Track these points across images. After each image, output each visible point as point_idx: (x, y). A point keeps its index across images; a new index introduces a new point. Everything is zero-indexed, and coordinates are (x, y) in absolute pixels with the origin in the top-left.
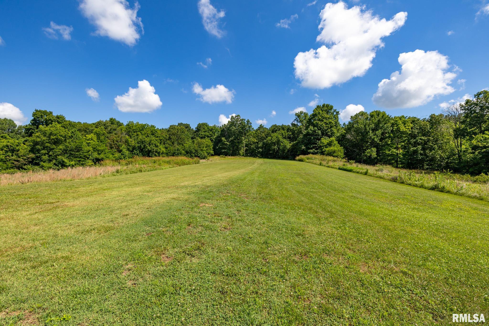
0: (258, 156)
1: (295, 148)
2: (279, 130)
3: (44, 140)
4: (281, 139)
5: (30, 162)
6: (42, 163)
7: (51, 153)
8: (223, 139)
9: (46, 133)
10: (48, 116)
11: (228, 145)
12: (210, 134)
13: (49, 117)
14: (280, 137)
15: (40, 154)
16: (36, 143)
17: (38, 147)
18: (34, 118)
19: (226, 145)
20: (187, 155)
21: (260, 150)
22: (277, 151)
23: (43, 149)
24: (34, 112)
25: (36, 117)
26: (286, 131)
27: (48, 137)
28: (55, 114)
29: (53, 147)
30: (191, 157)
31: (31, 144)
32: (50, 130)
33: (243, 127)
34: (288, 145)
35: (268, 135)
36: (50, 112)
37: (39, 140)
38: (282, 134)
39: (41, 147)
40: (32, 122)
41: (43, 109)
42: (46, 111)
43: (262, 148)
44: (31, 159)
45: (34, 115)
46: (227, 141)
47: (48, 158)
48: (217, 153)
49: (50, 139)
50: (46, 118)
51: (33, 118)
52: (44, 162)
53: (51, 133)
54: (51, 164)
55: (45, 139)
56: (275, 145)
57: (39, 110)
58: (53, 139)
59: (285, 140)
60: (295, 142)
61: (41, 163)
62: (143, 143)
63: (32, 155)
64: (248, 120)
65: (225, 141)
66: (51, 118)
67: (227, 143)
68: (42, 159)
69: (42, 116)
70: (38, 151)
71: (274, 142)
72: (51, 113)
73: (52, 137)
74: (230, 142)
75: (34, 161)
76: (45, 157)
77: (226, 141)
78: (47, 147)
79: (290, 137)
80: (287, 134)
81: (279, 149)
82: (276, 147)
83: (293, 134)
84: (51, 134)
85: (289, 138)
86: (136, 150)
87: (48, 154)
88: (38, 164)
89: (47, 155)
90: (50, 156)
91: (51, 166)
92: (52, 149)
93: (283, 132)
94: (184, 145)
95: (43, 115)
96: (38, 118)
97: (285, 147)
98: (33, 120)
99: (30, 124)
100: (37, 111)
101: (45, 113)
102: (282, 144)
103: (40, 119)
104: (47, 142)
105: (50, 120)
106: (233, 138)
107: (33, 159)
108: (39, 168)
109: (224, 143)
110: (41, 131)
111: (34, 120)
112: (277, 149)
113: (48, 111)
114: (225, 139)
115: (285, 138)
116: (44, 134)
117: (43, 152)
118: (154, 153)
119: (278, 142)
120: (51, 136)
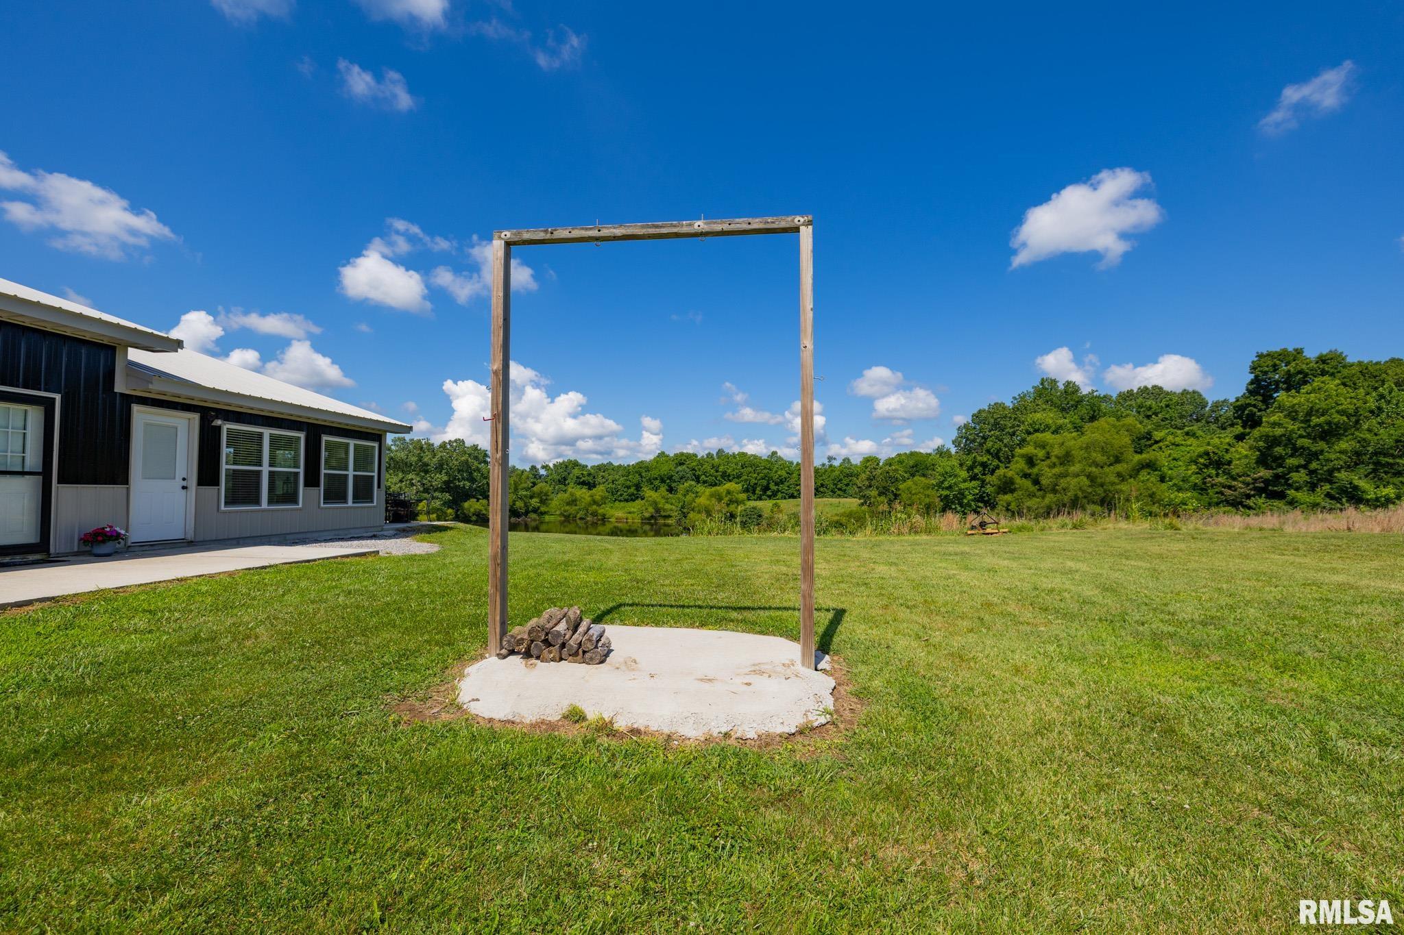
3: (1292, 431)
5: (1260, 492)
6: (1293, 491)
7: (1314, 465)
9: (1296, 412)
10: (1293, 364)
13: (1297, 364)
15: (1284, 467)
16: (1273, 441)
17: (1279, 450)
18: (1256, 377)
23: (1292, 456)
24: (1253, 362)
25: (1261, 371)
27: (1302, 422)
28: (1311, 353)
29: (1319, 448)
31: (1261, 444)
32: (1308, 402)
36: (1296, 350)
37: (1278, 431)
39: (1284, 450)
40: (1251, 387)
41: (1276, 348)
42: (1285, 350)
44: (1262, 482)
45: (1253, 369)
47: (1307, 478)
49: (1309, 426)
50: (1289, 371)
51: (1252, 376)
52: (1297, 489)
53: (1312, 408)
54: (1318, 497)
55: (1296, 427)
57: (1265, 352)
58: (1316, 425)
61: (1288, 492)
63: (1264, 473)
66: (1304, 367)
68: (1290, 481)
69: (1275, 368)
70: (1279, 460)
72: (1299, 352)
73: (1315, 420)
75: (1270, 488)
76: (1300, 477)
78: (1302, 447)
84: (1310, 413)
87: (1305, 467)
88: (1281, 496)
89: (1302, 471)
90: (1312, 473)
91: (1318, 500)
92: (1315, 455)
95: (1278, 362)
96: (1266, 373)
98: (1252, 383)
99: (1244, 394)
100: (1260, 356)
101: (1284, 356)
103: (1270, 375)
104: (1301, 436)
105: (1300, 372)
107: (1266, 482)
108: (1285, 505)
110: (1281, 408)
111: (1256, 381)
113: (1290, 349)
116: (1292, 414)
117: (1292, 462)
120: (1313, 418)
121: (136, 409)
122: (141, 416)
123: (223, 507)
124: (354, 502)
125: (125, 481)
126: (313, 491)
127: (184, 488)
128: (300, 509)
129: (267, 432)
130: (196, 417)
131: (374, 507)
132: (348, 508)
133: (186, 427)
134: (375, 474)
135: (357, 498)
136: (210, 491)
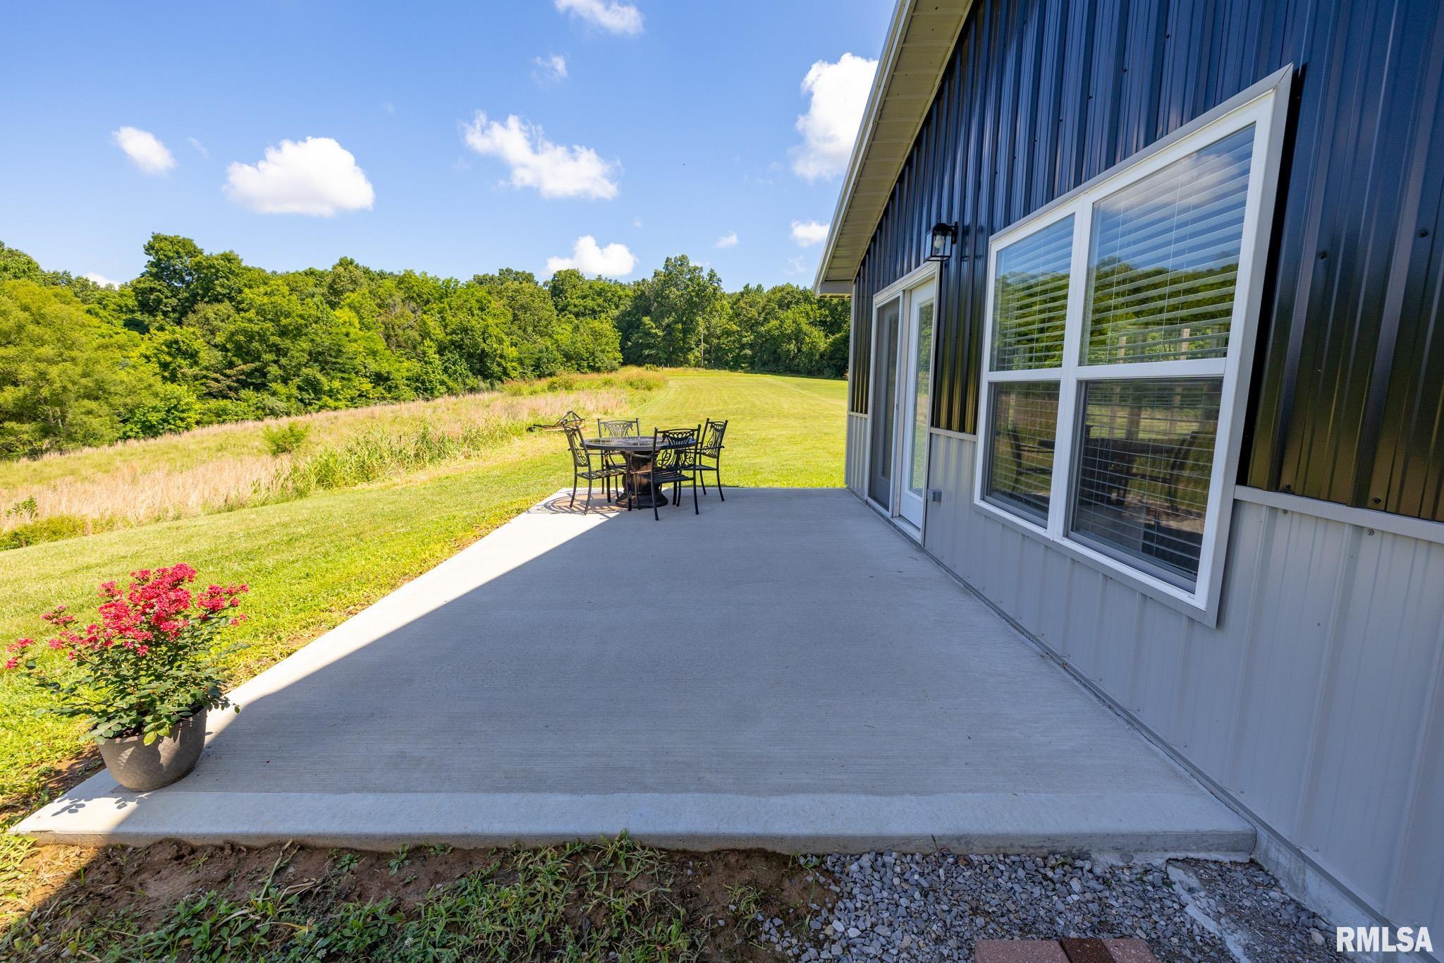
0: (742, 368)
1: (840, 349)
2: (797, 303)
4: (805, 327)
8: (646, 319)
11: (659, 336)
12: (599, 305)
14: (803, 321)
15: (261, 361)
18: (154, 259)
19: (653, 337)
20: (569, 364)
21: (748, 352)
22: (795, 356)
26: (815, 306)
30: (578, 370)
33: (699, 290)
34: (821, 341)
35: (769, 315)
38: (807, 314)
43: (751, 346)
45: (153, 250)
46: (656, 328)
48: (632, 357)
56: (789, 341)
59: (813, 329)
60: (838, 336)
62: (467, 334)
64: (712, 271)
65: (652, 327)
67: (657, 331)
71: (788, 335)
74: (663, 331)
77: (654, 326)
79: (826, 322)
80: (818, 314)
81: (799, 350)
82: (792, 346)
83: (832, 314)
85: (823, 323)
86: (450, 352)
93: (808, 308)
94: (555, 337)
97: (814, 346)
101: (181, 244)
102: (807, 339)
106: (671, 319)
107: (247, 375)
109: (650, 333)
112: (796, 350)
114: (652, 320)
115: (813, 324)
118: (498, 359)
119: (798, 335)
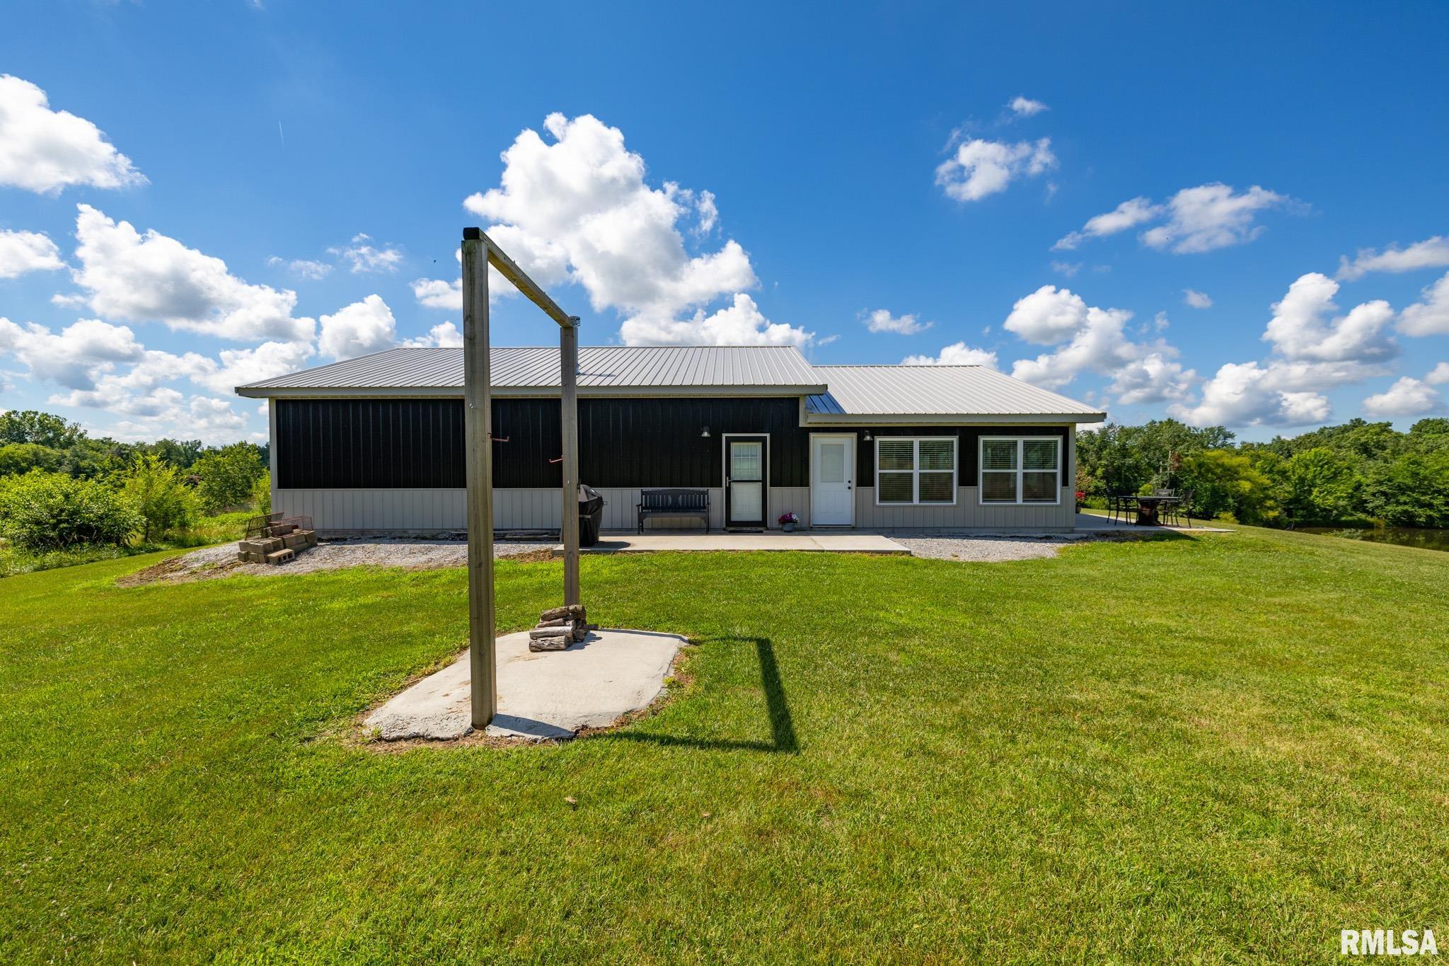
121: (812, 435)
122: (816, 441)
123: (878, 503)
124: (1024, 501)
125: (807, 485)
126: (969, 490)
127: (849, 488)
128: (954, 506)
129: (916, 441)
130: (854, 436)
131: (1057, 506)
132: (1016, 506)
133: (848, 442)
134: (1059, 471)
135: (1029, 495)
136: (866, 490)
